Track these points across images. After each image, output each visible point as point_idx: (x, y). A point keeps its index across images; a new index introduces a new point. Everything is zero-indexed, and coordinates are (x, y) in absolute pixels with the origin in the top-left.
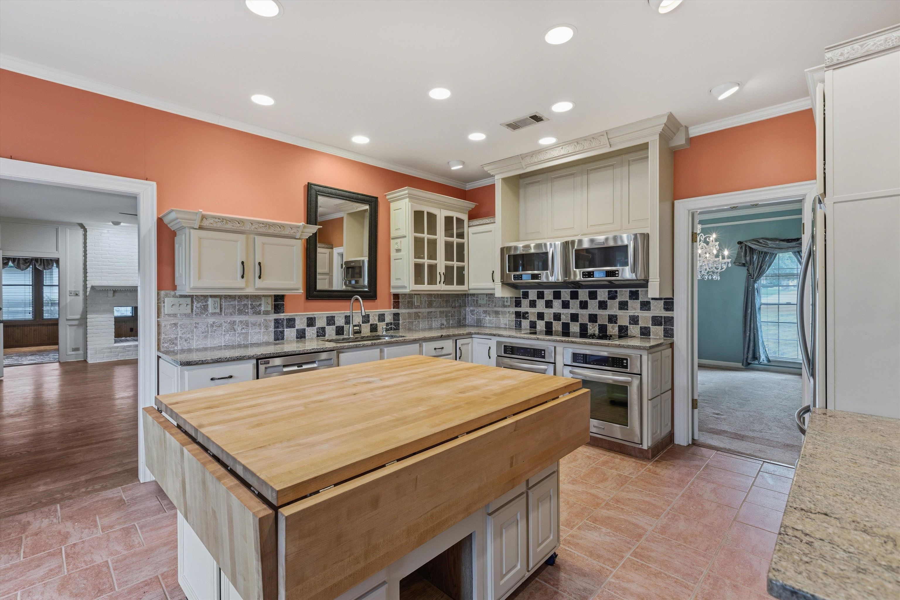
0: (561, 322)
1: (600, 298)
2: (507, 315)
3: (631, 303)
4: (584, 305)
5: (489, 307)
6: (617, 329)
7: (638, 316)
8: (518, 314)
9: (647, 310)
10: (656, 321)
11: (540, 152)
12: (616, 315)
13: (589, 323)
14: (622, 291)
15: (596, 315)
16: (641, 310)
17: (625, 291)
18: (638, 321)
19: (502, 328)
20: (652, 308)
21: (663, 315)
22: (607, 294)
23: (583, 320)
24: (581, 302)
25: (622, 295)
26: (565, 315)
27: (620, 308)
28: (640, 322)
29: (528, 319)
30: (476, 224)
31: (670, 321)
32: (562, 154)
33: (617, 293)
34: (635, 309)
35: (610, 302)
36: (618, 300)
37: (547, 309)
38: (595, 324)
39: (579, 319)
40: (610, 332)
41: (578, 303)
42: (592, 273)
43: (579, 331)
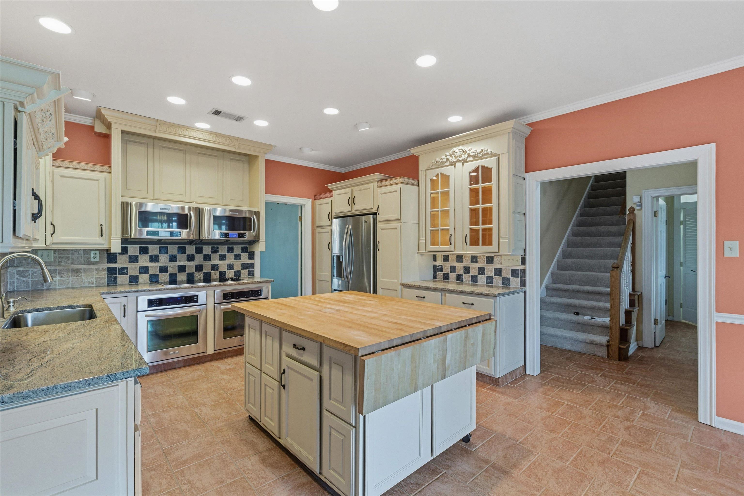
0: (168, 273)
1: (205, 252)
2: (95, 272)
3: (228, 255)
4: (191, 258)
5: (60, 265)
6: (218, 274)
7: (233, 264)
8: (111, 271)
9: (239, 260)
10: (244, 266)
11: (179, 127)
12: (218, 265)
13: (195, 272)
14: (222, 247)
15: (202, 265)
16: (235, 260)
17: (224, 247)
18: (233, 267)
19: (86, 287)
20: (241, 258)
21: (248, 262)
22: (211, 249)
23: (190, 270)
24: (188, 256)
25: (222, 250)
26: (172, 267)
27: (221, 259)
28: (234, 268)
29: (127, 274)
30: (65, 165)
31: (252, 266)
32: (200, 137)
33: (218, 249)
34: (231, 259)
35: (213, 255)
36: (219, 254)
37: (151, 263)
38: (201, 272)
39: (187, 269)
40: (213, 277)
41: (186, 256)
42: (228, 234)
43: (186, 279)
